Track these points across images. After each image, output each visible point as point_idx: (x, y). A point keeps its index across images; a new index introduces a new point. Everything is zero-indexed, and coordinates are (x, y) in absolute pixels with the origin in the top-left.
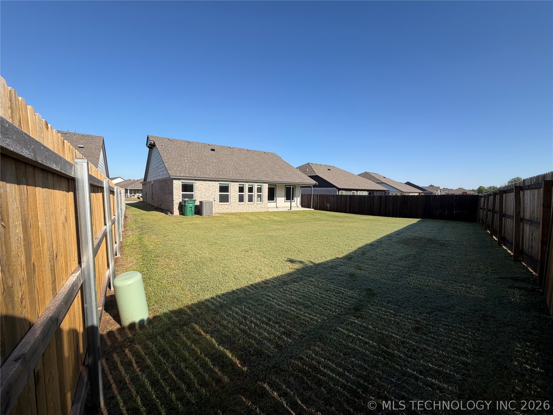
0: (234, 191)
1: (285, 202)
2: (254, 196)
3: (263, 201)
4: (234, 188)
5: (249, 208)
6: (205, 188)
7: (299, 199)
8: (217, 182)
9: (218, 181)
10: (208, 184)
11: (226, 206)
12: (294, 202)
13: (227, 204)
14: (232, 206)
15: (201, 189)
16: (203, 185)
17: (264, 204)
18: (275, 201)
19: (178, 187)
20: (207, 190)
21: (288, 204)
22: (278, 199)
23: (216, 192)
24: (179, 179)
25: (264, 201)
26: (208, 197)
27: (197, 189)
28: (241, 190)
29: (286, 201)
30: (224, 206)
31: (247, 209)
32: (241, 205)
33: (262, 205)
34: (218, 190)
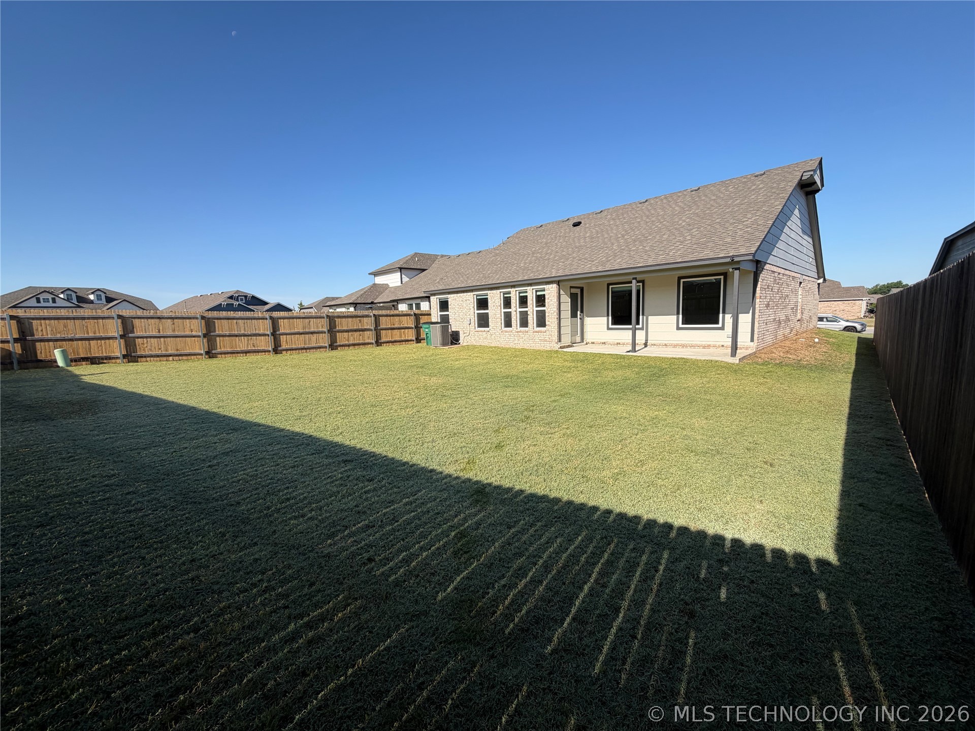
0: (494, 306)
2: (531, 315)
3: (546, 325)
4: (494, 300)
5: (519, 340)
6: (458, 305)
8: (472, 294)
10: (461, 297)
12: (722, 328)
14: (491, 335)
15: (454, 306)
16: (456, 300)
17: (548, 333)
18: (640, 325)
19: (435, 306)
20: (460, 308)
23: (470, 309)
25: (549, 325)
27: (451, 307)
28: (507, 303)
29: (681, 326)
30: (482, 333)
31: (515, 342)
32: (507, 333)
33: (545, 334)
34: (474, 307)
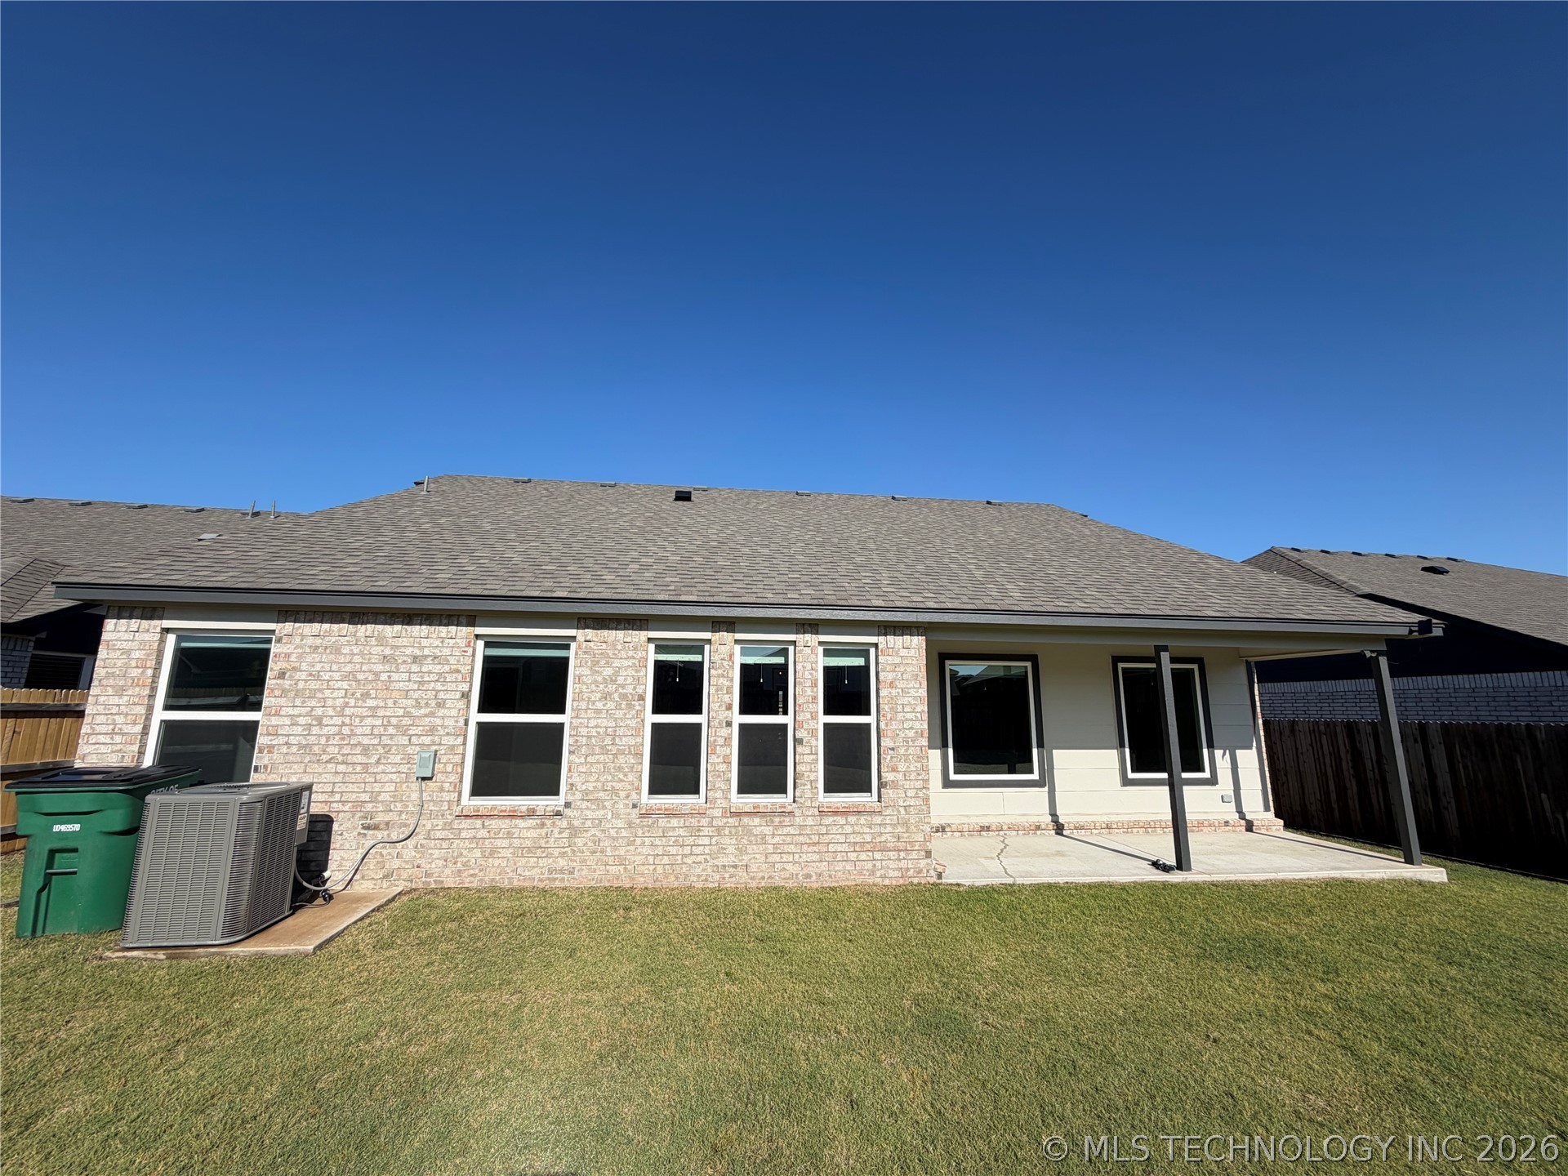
0: (606, 697)
1: (1126, 782)
2: (796, 741)
3: (881, 785)
4: (608, 672)
5: (741, 851)
6: (349, 676)
7: (1251, 762)
8: (461, 633)
9: (471, 619)
10: (382, 641)
11: (526, 830)
12: (1213, 781)
13: (531, 813)
14: (574, 832)
15: (313, 685)
16: (337, 650)
17: (890, 816)
18: (1035, 776)
19: (135, 673)
20: (366, 696)
21: (1153, 800)
22: (1063, 759)
23: (441, 704)
24: (150, 611)
25: (895, 785)
26: (366, 750)
27: (287, 683)
28: (678, 687)
29: (1131, 775)
30: (505, 824)
31: (720, 861)
32: (674, 822)
33: (878, 819)
34: (466, 696)
